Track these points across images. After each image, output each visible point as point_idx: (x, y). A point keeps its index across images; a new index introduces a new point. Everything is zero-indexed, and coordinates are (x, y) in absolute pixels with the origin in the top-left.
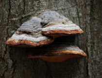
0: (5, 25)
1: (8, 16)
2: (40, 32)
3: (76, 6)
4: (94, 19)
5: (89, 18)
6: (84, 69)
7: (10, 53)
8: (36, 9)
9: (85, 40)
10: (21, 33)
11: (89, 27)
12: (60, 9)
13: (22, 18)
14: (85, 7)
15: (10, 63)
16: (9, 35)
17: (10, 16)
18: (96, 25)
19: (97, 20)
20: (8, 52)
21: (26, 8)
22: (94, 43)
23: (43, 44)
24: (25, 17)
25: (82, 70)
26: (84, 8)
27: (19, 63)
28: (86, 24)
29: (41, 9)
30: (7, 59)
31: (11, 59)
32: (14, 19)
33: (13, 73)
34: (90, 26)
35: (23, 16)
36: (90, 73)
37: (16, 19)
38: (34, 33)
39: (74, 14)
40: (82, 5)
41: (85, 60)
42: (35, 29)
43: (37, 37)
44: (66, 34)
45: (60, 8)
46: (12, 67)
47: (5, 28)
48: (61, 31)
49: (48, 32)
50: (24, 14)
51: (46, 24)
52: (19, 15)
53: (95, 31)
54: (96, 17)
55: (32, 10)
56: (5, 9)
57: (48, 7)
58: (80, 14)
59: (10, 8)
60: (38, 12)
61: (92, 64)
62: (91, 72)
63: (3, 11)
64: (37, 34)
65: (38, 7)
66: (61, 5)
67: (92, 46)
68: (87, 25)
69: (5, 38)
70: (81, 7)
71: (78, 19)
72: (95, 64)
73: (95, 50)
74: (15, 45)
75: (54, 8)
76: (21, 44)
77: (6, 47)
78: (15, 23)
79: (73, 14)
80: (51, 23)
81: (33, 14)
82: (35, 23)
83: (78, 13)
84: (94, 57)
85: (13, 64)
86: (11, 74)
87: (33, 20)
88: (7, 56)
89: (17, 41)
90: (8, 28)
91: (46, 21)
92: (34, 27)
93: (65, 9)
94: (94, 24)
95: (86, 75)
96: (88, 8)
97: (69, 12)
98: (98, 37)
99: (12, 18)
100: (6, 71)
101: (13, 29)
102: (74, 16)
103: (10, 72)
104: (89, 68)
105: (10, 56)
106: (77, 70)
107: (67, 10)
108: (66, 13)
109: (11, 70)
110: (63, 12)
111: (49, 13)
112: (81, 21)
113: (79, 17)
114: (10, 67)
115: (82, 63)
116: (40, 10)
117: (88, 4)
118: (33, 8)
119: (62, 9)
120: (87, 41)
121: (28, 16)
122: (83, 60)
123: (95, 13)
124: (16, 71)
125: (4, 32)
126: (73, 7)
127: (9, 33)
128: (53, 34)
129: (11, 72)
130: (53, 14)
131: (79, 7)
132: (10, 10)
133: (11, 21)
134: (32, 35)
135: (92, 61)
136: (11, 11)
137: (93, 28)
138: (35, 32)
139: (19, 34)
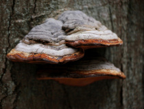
0: (5, 30)
1: (11, 16)
2: (63, 41)
3: (108, 5)
4: (132, 24)
5: (126, 23)
6: (116, 96)
7: (11, 71)
8: (52, 6)
9: (120, 54)
10: (33, 42)
11: (125, 35)
12: (86, 9)
13: (32, 20)
14: (121, 6)
15: (11, 86)
16: (11, 44)
17: (13, 16)
18: (134, 33)
19: (136, 25)
20: (8, 71)
21: (37, 5)
22: (131, 59)
23: (69, 59)
24: (36, 18)
25: (114, 97)
26: (119, 7)
27: (25, 86)
28: (121, 30)
29: (59, 6)
30: (7, 80)
31: (13, 80)
32: (20, 21)
33: (16, 101)
34: (127, 34)
35: (33, 17)
36: (124, 102)
37: (23, 21)
38: (53, 43)
39: (106, 15)
40: (117, 4)
41: (118, 83)
42: (55, 37)
43: (59, 49)
44: (104, 45)
45: (87, 7)
46: (14, 92)
47: (5, 34)
48: (97, 40)
49: (77, 42)
50: (35, 13)
51: (72, 30)
52: (27, 15)
53: (132, 42)
54: (134, 21)
55: (47, 8)
56: (5, 6)
57: (69, 4)
58: (114, 17)
59: (14, 4)
60: (55, 12)
61: (128, 89)
62: (126, 99)
63: (2, 8)
64: (57, 44)
65: (55, 4)
66: (87, 3)
67: (128, 63)
68: (123, 32)
69: (4, 50)
70: (115, 6)
71: (110, 23)
72: (132, 88)
73: (132, 69)
74: (25, 61)
75: (77, 7)
76: (34, 60)
77: (5, 63)
78: (20, 27)
79: (104, 16)
80: (79, 28)
81: (47, 15)
82: (53, 27)
83: (111, 15)
84: (131, 78)
85: (16, 89)
86: (12, 102)
87: (49, 24)
88: (7, 76)
89: (27, 55)
90: (9, 35)
91: (71, 26)
92: (52, 34)
93: (93, 8)
94: (132, 31)
95: (120, 104)
96: (125, 8)
97: (98, 13)
98: (136, 50)
99: (17, 19)
100: (4, 98)
101: (18, 36)
102: (105, 19)
103: (10, 101)
104: (124, 95)
105: (12, 76)
106: (107, 97)
107: (95, 10)
108: (94, 14)
109: (12, 98)
110: (90, 12)
111: (74, 14)
112: (115, 27)
113: (111, 21)
114: (11, 93)
115: (114, 86)
116: (58, 8)
117: (125, 3)
118: (48, 5)
119: (89, 9)
120: (122, 55)
121: (40, 17)
122: (116, 82)
123: (133, 15)
124: (19, 98)
125: (4, 40)
126: (104, 5)
127: (11, 41)
128: (84, 45)
129: (13, 100)
130: (79, 14)
131: (113, 6)
132: (13, 7)
133: (15, 24)
134: (51, 45)
135: (128, 84)
136: (16, 9)
137: (130, 37)
138: (55, 41)
139: (30, 44)
